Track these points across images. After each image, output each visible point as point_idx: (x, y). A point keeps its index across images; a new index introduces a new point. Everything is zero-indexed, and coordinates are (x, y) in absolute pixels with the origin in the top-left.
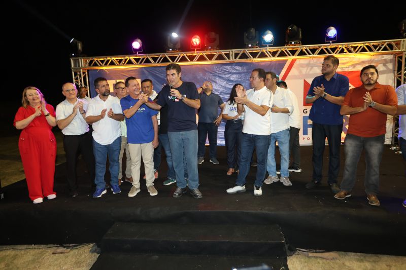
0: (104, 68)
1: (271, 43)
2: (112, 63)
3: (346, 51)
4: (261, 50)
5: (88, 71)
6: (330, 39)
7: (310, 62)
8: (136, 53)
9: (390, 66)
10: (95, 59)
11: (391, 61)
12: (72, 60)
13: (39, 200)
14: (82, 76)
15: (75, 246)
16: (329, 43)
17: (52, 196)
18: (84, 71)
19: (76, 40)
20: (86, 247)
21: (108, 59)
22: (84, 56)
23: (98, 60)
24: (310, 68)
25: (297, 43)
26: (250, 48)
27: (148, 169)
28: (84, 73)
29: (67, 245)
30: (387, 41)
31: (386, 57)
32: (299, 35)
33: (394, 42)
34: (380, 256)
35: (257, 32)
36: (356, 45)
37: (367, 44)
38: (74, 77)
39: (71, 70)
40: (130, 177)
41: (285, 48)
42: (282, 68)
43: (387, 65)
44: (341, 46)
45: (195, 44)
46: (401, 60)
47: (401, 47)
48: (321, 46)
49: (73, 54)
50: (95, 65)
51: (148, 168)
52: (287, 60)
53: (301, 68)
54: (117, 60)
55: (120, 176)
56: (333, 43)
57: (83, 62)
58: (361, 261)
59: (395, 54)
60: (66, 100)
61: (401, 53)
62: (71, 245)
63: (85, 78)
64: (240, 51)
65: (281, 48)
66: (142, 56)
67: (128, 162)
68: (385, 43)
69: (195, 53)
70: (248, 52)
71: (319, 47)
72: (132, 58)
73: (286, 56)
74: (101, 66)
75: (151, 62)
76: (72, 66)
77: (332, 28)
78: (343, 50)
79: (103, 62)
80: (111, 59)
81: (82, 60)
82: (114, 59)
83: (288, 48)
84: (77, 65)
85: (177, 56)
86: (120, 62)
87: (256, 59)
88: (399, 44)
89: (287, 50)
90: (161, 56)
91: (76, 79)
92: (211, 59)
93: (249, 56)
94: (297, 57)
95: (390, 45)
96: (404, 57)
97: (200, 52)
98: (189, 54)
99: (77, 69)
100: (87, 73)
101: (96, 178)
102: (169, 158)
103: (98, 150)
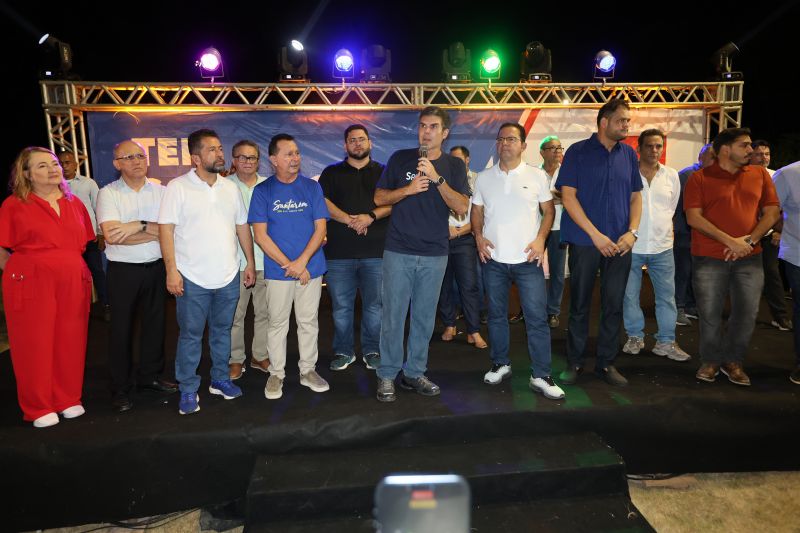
0: (128, 109)
1: (496, 75)
2: (149, 99)
3: (627, 98)
4: (475, 87)
5: (85, 114)
6: (602, 73)
7: (564, 115)
8: (209, 81)
9: (699, 129)
10: (107, 88)
11: (700, 120)
12: (44, 86)
13: (49, 420)
14: (73, 124)
15: (150, 522)
16: (602, 81)
17: (74, 411)
18: (77, 114)
19: (55, 40)
20: (182, 520)
21: (139, 89)
22: (76, 80)
23: (113, 89)
24: (565, 124)
25: (544, 79)
26: (454, 82)
27: (308, 336)
28: (76, 118)
29: (132, 521)
30: (696, 85)
31: (692, 113)
32: (548, 63)
33: (707, 86)
34: (762, 473)
35: (468, 50)
36: (644, 89)
37: (663, 89)
38: (50, 127)
39: (43, 109)
40: (263, 359)
41: (521, 87)
43: (695, 125)
44: (620, 87)
45: (342, 67)
46: (715, 120)
47: (718, 98)
48: (587, 87)
49: (48, 73)
50: (106, 99)
51: (306, 333)
52: (523, 110)
53: (551, 125)
54: (159, 93)
55: (238, 356)
56: (608, 81)
57: (73, 93)
58: (735, 486)
59: (706, 109)
60: (120, 181)
61: (718, 107)
62: (140, 520)
63: (78, 127)
64: (436, 87)
65: (513, 87)
66: (223, 87)
67: (258, 326)
68: (692, 87)
69: (343, 87)
70: (450, 91)
71: (583, 88)
72: (197, 90)
73: (522, 102)
74: (121, 105)
75: (243, 102)
76: (46, 101)
77: (606, 53)
78: (623, 96)
79: (124, 95)
80: (145, 90)
81: (73, 87)
82: (153, 90)
83: (527, 86)
84: (57, 99)
85: (302, 92)
86: (168, 97)
87: (467, 106)
88: (713, 91)
89: (526, 90)
90: (266, 89)
91: (56, 133)
92: (374, 102)
93: (452, 99)
94: (543, 105)
95: (700, 94)
96: (722, 114)
97: (352, 86)
98: (329, 87)
99: (58, 108)
100: (82, 119)
101: (177, 368)
102: (342, 311)
103: (193, 301)
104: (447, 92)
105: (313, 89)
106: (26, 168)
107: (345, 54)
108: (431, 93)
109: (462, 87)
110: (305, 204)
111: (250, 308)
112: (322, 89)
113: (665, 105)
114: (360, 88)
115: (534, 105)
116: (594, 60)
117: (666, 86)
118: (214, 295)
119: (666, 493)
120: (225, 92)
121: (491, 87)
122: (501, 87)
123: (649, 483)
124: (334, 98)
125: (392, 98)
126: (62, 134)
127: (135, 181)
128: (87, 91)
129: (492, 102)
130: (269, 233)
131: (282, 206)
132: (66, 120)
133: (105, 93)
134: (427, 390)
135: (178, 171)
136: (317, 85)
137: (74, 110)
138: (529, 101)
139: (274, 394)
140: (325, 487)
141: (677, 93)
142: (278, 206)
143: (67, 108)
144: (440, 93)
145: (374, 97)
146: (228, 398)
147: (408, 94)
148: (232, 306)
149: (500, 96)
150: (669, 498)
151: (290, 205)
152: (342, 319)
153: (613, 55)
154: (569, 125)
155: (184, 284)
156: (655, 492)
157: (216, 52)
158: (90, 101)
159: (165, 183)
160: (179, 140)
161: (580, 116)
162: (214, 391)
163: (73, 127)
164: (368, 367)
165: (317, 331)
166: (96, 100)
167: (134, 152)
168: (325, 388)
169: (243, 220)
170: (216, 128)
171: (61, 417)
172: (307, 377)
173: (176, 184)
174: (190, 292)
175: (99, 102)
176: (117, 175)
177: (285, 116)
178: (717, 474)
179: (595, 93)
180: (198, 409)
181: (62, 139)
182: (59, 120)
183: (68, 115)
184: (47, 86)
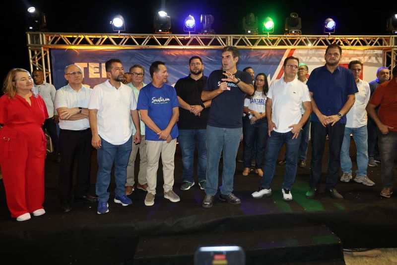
0: (73, 47)
1: (272, 30)
2: (84, 42)
3: (342, 43)
4: (260, 37)
5: (50, 50)
6: (328, 30)
7: (308, 52)
9: (381, 60)
10: (62, 36)
11: (381, 55)
12: (28, 35)
13: (26, 217)
14: (43, 55)
16: (328, 34)
17: (39, 212)
18: (45, 50)
21: (80, 36)
22: (46, 31)
23: (65, 36)
24: (308, 57)
25: (297, 33)
26: (249, 34)
28: (45, 52)
30: (378, 37)
31: (376, 52)
32: (299, 24)
33: (384, 37)
35: (257, 17)
36: (351, 39)
37: (361, 39)
38: (31, 57)
39: (27, 47)
40: (144, 184)
41: (285, 37)
43: (378, 58)
44: (338, 38)
45: (189, 26)
46: (389, 56)
47: (390, 44)
48: (320, 37)
49: (31, 28)
50: (62, 42)
51: (168, 169)
52: (286, 49)
53: (301, 57)
54: (90, 39)
55: (130, 182)
56: (331, 34)
57: (44, 38)
59: (384, 50)
60: (68, 86)
61: (391, 48)
63: (46, 57)
64: (239, 37)
65: (280, 37)
66: (124, 36)
67: (142, 165)
68: (376, 38)
69: (189, 36)
70: (247, 39)
71: (318, 38)
72: (111, 38)
73: (285, 45)
74: (69, 45)
75: (135, 44)
76: (29, 43)
77: (331, 19)
78: (340, 43)
79: (71, 40)
80: (83, 37)
81: (44, 35)
82: (87, 37)
83: (288, 37)
84: (35, 42)
85: (167, 39)
86: (95, 41)
87: (256, 47)
88: (388, 40)
89: (288, 39)
90: (148, 37)
91: (34, 60)
92: (206, 44)
93: (248, 43)
94: (297, 47)
95: (381, 41)
96: (393, 53)
97: (194, 36)
98: (182, 37)
99: (35, 47)
100: (48, 52)
101: (97, 188)
102: (187, 158)
103: (107, 152)
104: (245, 40)
105: (173, 37)
106: (14, 80)
107: (190, 19)
108: (237, 40)
109: (253, 37)
110: (168, 99)
111: (138, 155)
112: (178, 37)
113: (362, 48)
114: (198, 37)
115: (292, 47)
116: (324, 23)
117: (362, 37)
118: (118, 148)
119: (365, 259)
120: (126, 39)
121: (269, 37)
122: (274, 37)
123: (355, 254)
124: (184, 42)
125: (216, 43)
126: (37, 61)
127: (76, 86)
128: (51, 38)
129: (270, 45)
130: (149, 115)
131: (156, 100)
132: (39, 53)
133: (61, 39)
134: (233, 201)
135: (100, 81)
136: (175, 35)
137: (44, 48)
138: (289, 45)
139: (149, 203)
141: (368, 41)
142: (154, 101)
143: (41, 47)
144: (242, 40)
145: (206, 41)
146: (124, 205)
147: (224, 40)
148: (127, 154)
149: (273, 42)
150: (366, 262)
151: (160, 100)
152: (187, 162)
153: (334, 20)
154: (311, 58)
155: (102, 142)
156: (359, 259)
157: (121, 17)
158: (53, 43)
159: (92, 87)
160: (100, 64)
161: (317, 53)
162: (117, 201)
163: (43, 57)
164: (201, 188)
165: (173, 168)
167: (76, 70)
168: (178, 200)
169: (134, 108)
170: (120, 58)
171: (32, 215)
172: (168, 194)
173: (99, 88)
174: (105, 147)
175: (57, 43)
176: (67, 83)
177: (158, 51)
178: (392, 249)
179: (325, 41)
180: (108, 211)
181: (37, 63)
182: (36, 53)
183: (41, 50)
184: (30, 35)
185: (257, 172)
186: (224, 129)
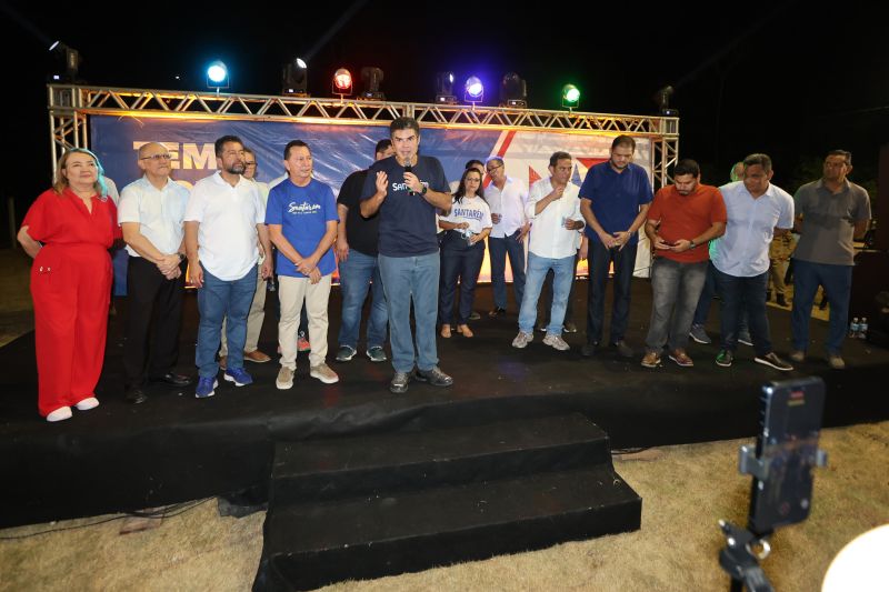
0: (133, 114)
1: (479, 99)
2: (154, 105)
3: (589, 125)
4: (460, 109)
5: (88, 117)
6: (568, 103)
7: (536, 138)
8: (215, 91)
10: (113, 93)
11: (647, 147)
12: (51, 90)
13: (62, 413)
14: (76, 125)
15: (166, 511)
16: (568, 110)
17: (89, 403)
18: (81, 117)
19: (64, 46)
20: (199, 508)
21: (145, 95)
22: (83, 84)
23: (118, 94)
24: (536, 147)
25: (520, 104)
26: (442, 103)
27: (318, 330)
28: (79, 120)
29: (148, 510)
30: (643, 118)
31: (642, 141)
32: (522, 91)
33: (652, 119)
36: (603, 118)
37: (618, 119)
38: (53, 128)
39: (48, 111)
41: (500, 111)
42: (495, 141)
43: (643, 152)
44: (583, 116)
45: (341, 84)
46: (659, 149)
47: (660, 129)
48: (555, 114)
49: (57, 77)
50: (112, 104)
52: (501, 131)
53: (526, 146)
54: (164, 100)
56: (573, 110)
57: (80, 96)
59: (651, 139)
60: (144, 180)
61: (661, 137)
62: (156, 509)
63: (80, 128)
64: (425, 107)
65: (493, 110)
66: (227, 97)
68: (640, 119)
69: (341, 103)
70: (439, 111)
71: (553, 114)
72: (202, 99)
73: (500, 123)
74: (126, 110)
75: (246, 112)
76: (52, 104)
77: (572, 86)
78: (585, 124)
79: (130, 101)
80: (150, 96)
81: (80, 91)
82: (159, 97)
83: (505, 110)
84: (62, 102)
85: (302, 106)
86: (173, 105)
87: (453, 125)
88: (656, 124)
89: (505, 114)
90: (269, 100)
91: (58, 134)
92: (370, 117)
93: (440, 118)
94: (519, 127)
95: (646, 125)
96: (664, 143)
97: (350, 104)
98: (327, 102)
99: (63, 111)
100: (85, 121)
102: (353, 309)
103: (212, 292)
107: (344, 73)
108: (421, 112)
109: (449, 108)
110: (319, 207)
112: (321, 103)
114: (357, 105)
115: (511, 127)
116: (560, 93)
117: (620, 117)
118: (232, 287)
121: (475, 109)
122: (483, 110)
123: (624, 457)
124: (332, 112)
125: (385, 115)
126: (63, 135)
127: (159, 181)
128: (93, 96)
129: (475, 122)
130: (284, 233)
131: (296, 208)
132: (69, 123)
133: (111, 98)
134: (440, 381)
136: (318, 100)
137: (78, 113)
138: (507, 123)
139: (284, 384)
140: (346, 469)
141: (629, 124)
142: (293, 208)
143: (73, 111)
144: (429, 112)
146: (238, 384)
147: (400, 111)
148: (247, 298)
149: (482, 117)
150: (641, 468)
151: (304, 207)
152: (351, 314)
153: (578, 88)
154: (540, 147)
155: (205, 275)
156: (630, 464)
157: (222, 64)
158: (95, 105)
160: (181, 144)
161: (550, 139)
162: (228, 378)
163: (76, 128)
164: (373, 359)
165: (326, 325)
166: (101, 103)
168: (335, 380)
171: (74, 409)
172: (317, 369)
174: (208, 283)
175: (103, 106)
177: (284, 127)
178: (677, 446)
179: (563, 120)
180: (213, 393)
181: (63, 140)
182: (62, 122)
183: (73, 117)
184: (54, 89)
185: (459, 331)
186: (414, 258)
